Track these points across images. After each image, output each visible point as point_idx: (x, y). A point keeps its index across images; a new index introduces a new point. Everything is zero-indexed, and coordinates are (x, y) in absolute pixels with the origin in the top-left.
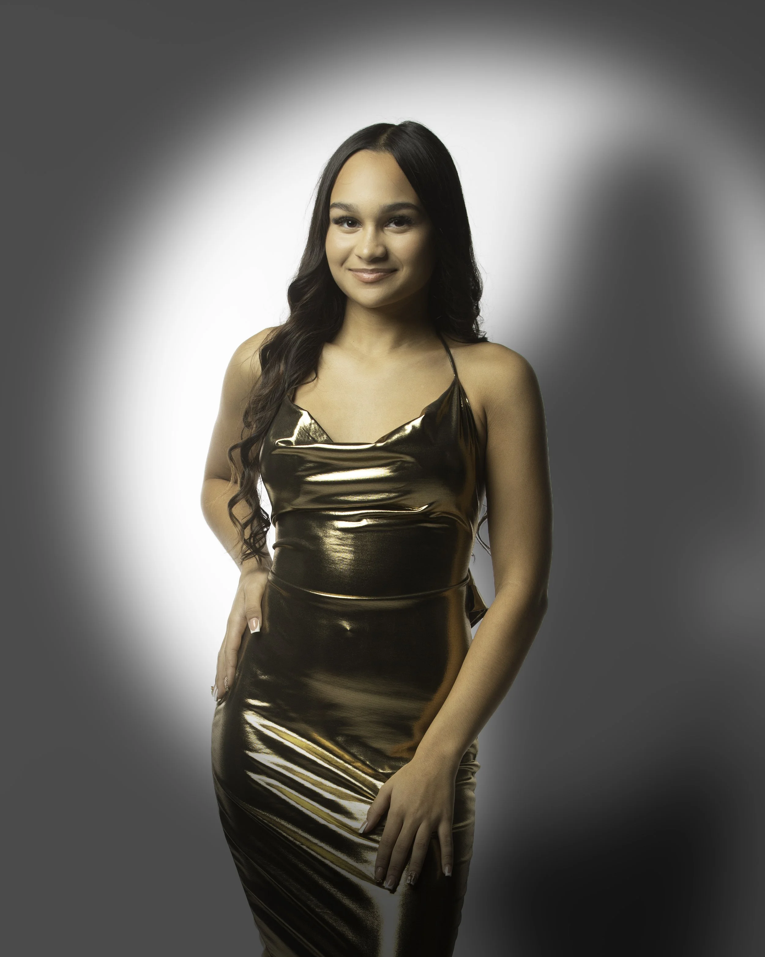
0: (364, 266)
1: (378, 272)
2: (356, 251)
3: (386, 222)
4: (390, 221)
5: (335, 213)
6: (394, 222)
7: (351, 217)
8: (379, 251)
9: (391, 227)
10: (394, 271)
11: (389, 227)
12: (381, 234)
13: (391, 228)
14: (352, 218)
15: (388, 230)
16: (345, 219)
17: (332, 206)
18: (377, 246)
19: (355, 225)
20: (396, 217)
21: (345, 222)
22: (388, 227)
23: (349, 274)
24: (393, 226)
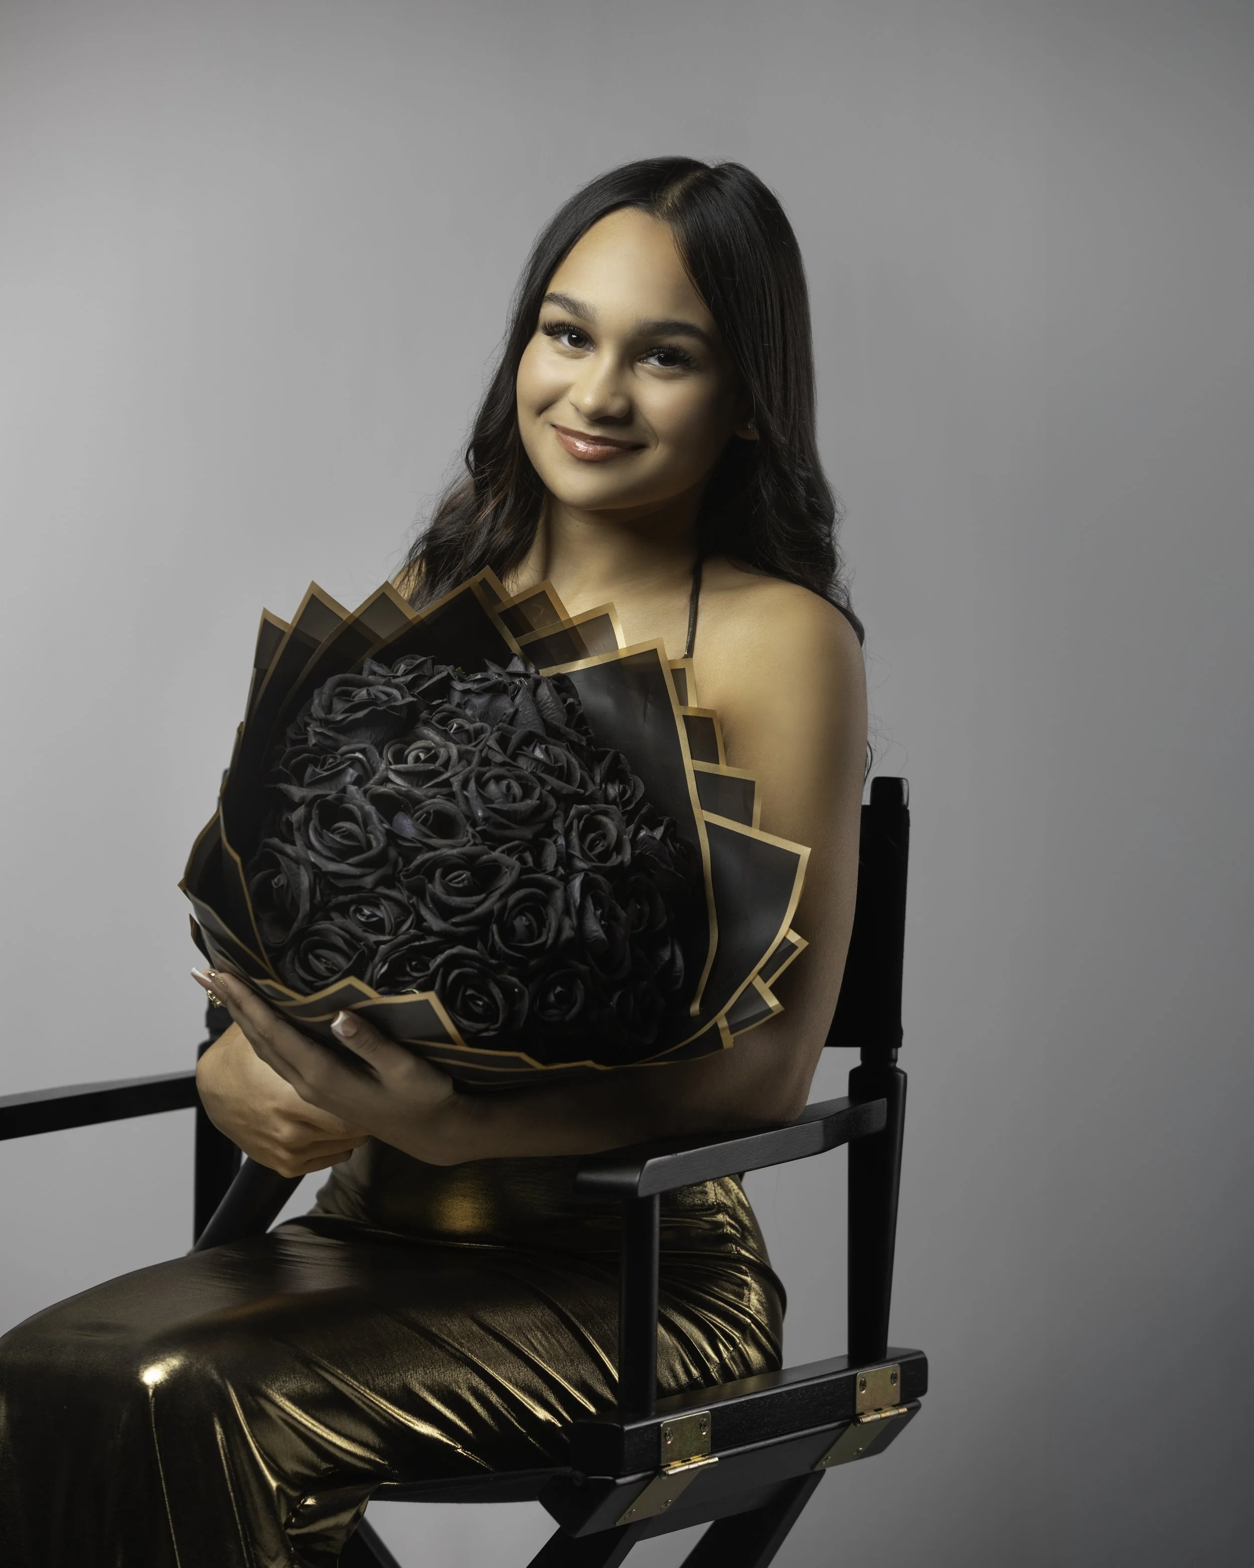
0: (580, 426)
1: (606, 444)
2: (572, 395)
3: (642, 353)
4: (650, 353)
5: (551, 312)
6: (656, 356)
7: (578, 328)
8: (616, 406)
9: (649, 363)
10: (638, 447)
11: (646, 363)
12: (629, 373)
13: (649, 365)
14: (581, 329)
15: (642, 368)
16: (566, 328)
17: (548, 298)
18: (614, 394)
19: (583, 343)
20: (662, 348)
21: (565, 334)
22: (643, 362)
23: (551, 434)
24: (654, 362)
